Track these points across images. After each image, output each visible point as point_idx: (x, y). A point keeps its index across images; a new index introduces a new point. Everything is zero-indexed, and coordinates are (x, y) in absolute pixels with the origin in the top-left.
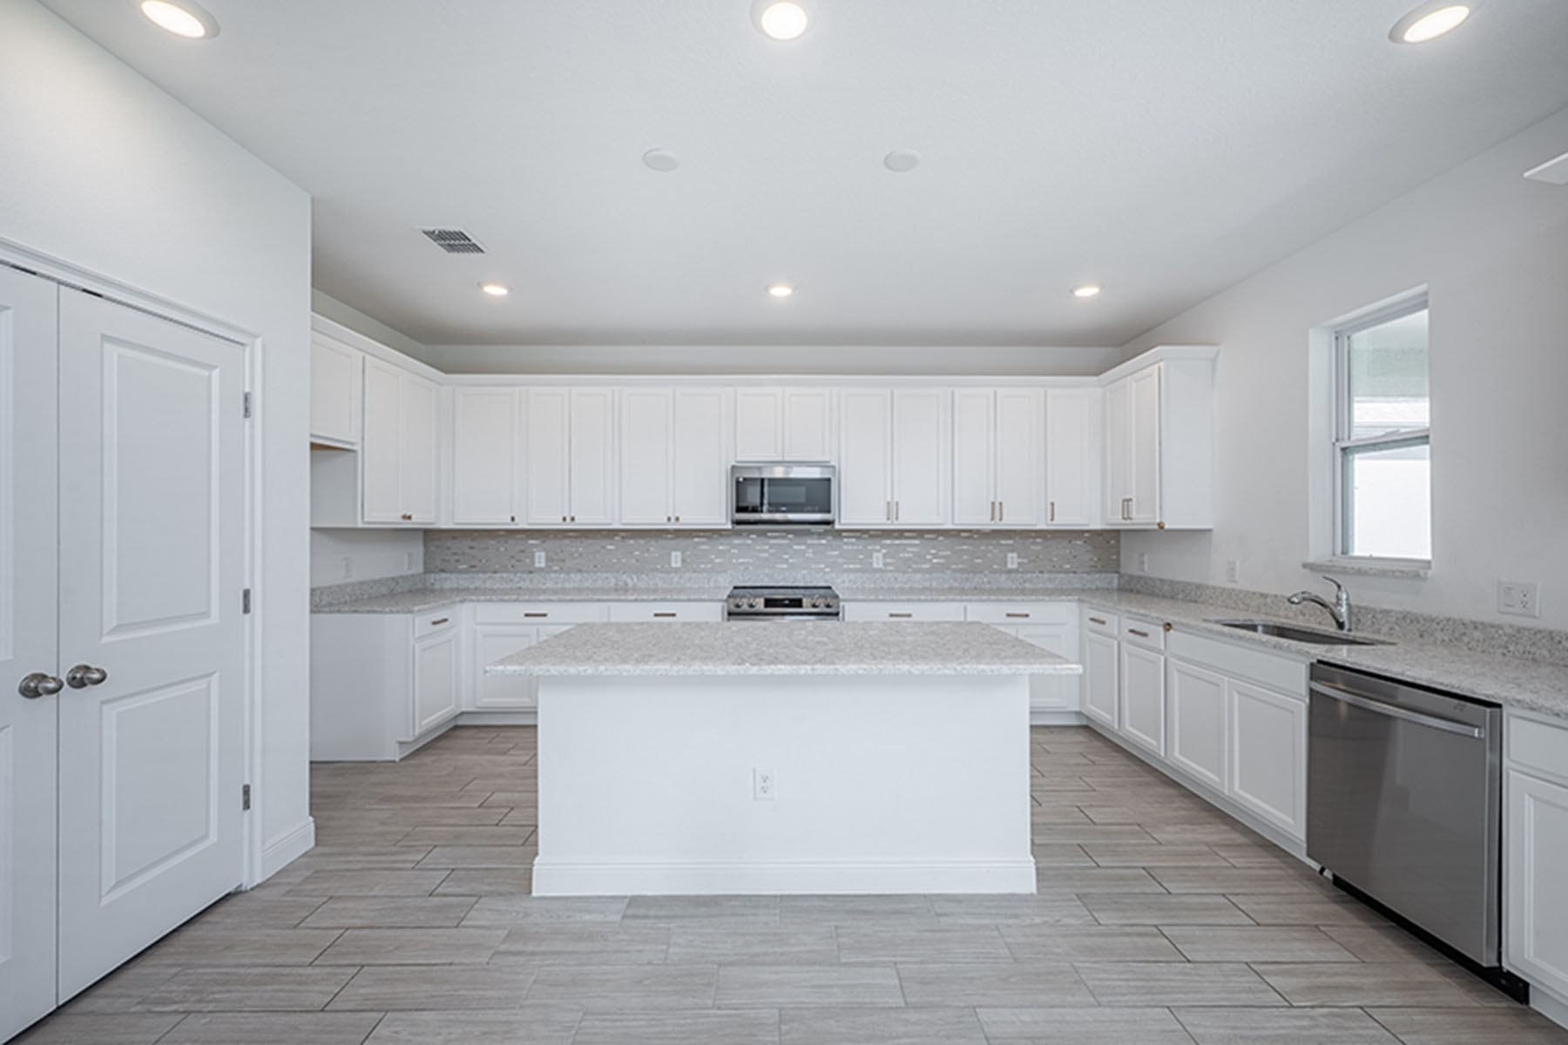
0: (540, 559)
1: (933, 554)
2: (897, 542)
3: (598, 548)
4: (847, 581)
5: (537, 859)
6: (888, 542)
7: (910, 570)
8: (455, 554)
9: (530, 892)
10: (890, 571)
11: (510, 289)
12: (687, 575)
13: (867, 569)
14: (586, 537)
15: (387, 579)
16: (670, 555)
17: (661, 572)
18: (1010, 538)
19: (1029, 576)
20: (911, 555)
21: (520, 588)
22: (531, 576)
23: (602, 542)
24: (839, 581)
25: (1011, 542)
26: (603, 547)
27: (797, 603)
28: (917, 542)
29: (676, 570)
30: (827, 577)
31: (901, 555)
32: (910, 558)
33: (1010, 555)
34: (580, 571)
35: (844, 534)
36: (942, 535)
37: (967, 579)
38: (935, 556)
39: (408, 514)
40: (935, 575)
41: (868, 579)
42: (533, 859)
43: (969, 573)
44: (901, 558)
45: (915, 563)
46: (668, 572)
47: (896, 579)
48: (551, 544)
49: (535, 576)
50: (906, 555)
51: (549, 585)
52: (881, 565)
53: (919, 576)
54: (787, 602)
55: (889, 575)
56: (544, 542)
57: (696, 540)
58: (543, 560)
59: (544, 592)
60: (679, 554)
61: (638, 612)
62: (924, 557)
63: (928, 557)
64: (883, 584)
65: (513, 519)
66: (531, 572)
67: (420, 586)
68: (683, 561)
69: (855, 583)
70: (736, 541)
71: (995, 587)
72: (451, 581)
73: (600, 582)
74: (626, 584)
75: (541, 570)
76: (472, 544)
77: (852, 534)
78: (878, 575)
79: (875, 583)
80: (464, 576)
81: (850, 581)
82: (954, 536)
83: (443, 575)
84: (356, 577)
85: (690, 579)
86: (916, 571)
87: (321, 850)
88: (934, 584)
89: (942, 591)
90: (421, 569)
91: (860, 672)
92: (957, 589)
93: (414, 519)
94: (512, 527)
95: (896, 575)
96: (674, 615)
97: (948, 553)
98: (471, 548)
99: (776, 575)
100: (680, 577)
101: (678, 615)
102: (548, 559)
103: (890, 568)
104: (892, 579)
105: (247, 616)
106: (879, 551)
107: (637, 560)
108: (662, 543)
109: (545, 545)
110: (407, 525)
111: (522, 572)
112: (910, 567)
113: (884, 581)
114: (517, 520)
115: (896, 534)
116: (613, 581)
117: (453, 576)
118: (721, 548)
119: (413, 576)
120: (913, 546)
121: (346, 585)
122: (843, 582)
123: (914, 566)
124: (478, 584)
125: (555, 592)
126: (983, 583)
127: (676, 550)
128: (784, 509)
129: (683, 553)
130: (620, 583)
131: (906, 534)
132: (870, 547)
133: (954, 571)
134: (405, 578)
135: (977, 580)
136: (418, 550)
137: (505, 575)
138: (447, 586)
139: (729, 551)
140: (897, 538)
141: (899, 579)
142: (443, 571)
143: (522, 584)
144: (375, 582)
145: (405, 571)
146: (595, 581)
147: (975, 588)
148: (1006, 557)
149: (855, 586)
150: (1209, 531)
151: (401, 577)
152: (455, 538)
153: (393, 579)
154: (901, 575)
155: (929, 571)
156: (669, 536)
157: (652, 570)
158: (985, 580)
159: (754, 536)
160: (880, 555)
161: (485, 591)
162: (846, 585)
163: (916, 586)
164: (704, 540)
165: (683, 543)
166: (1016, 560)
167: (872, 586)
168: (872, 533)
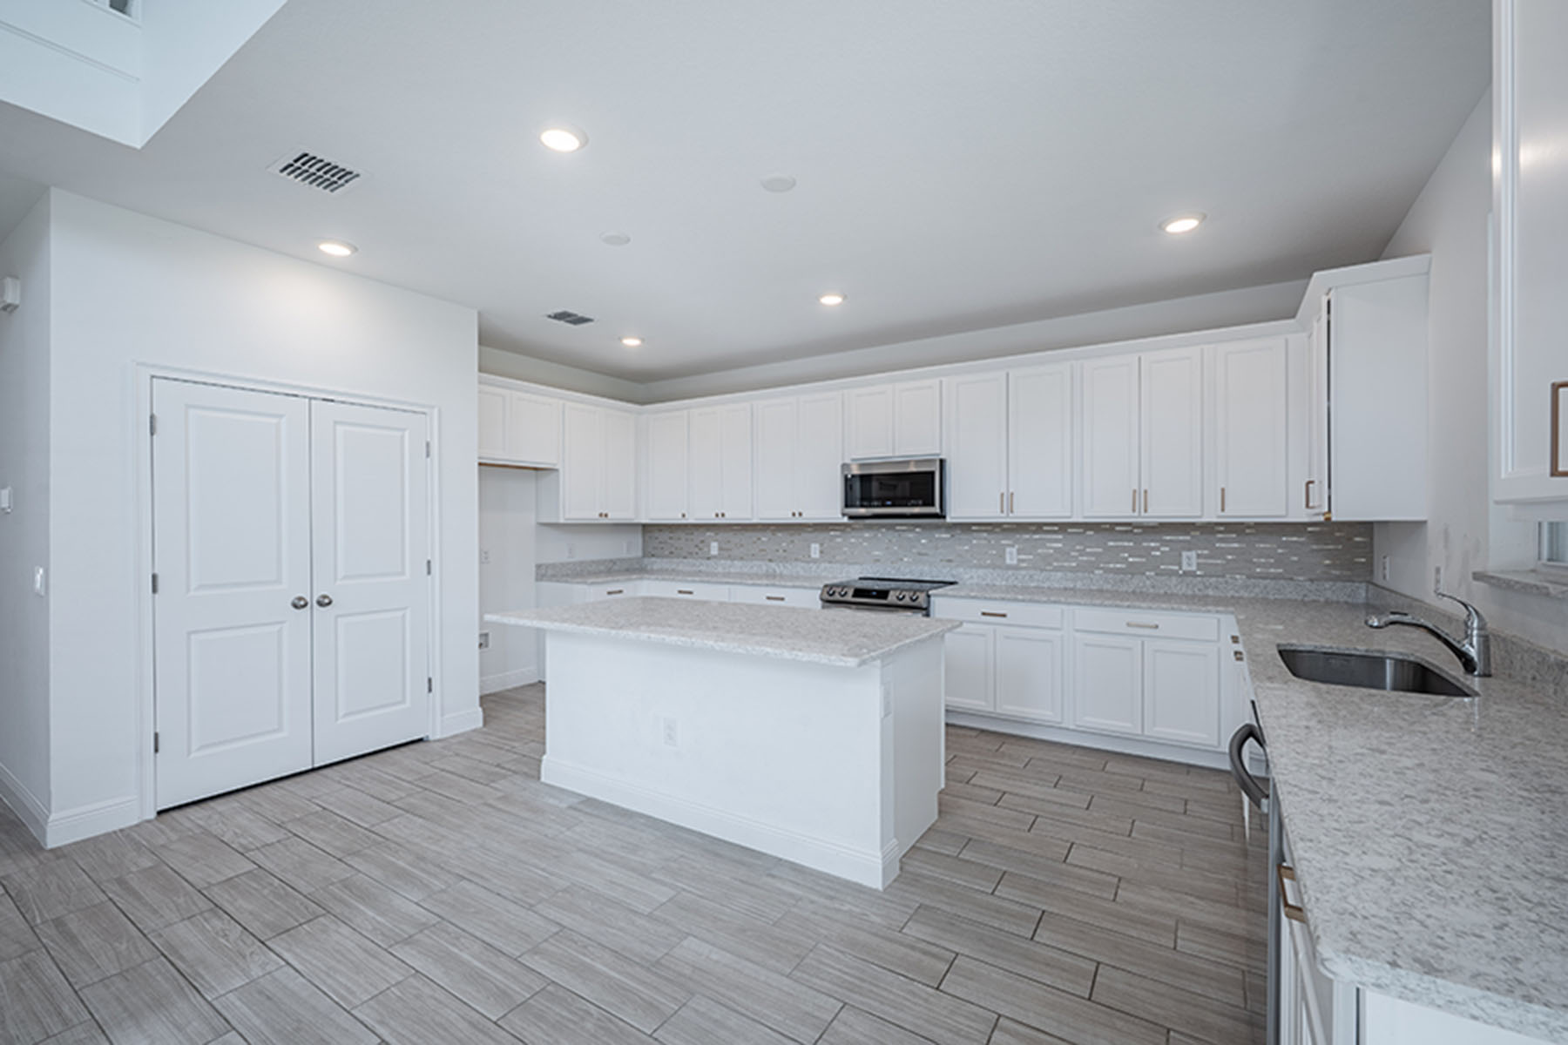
0: (714, 549)
1: (1078, 551)
2: (1037, 536)
3: (755, 539)
4: (975, 576)
5: (545, 757)
6: (1027, 536)
7: (1048, 568)
8: (661, 543)
9: (539, 778)
10: (1025, 568)
11: (643, 340)
12: (823, 565)
13: (999, 565)
14: (746, 530)
15: (605, 561)
16: (809, 547)
17: (803, 562)
18: (1187, 533)
19: (1213, 580)
20: (1051, 551)
21: (700, 571)
22: (708, 562)
23: (759, 535)
24: (967, 576)
25: (1188, 538)
26: (759, 539)
27: (883, 594)
28: (1060, 537)
29: (815, 561)
30: (954, 572)
31: (1040, 551)
32: (1051, 555)
33: (1185, 554)
34: (742, 559)
35: (974, 528)
36: (1091, 530)
37: (1121, 581)
38: (1082, 553)
39: (604, 513)
40: (1080, 574)
41: (998, 575)
42: (541, 756)
43: (1125, 574)
44: (1039, 554)
45: (1057, 560)
46: (808, 562)
47: (1031, 576)
48: (723, 536)
49: (711, 562)
50: (1045, 551)
51: (720, 570)
52: (1015, 562)
53: (1059, 574)
54: (874, 593)
55: (1023, 572)
56: (717, 534)
57: (832, 533)
58: (716, 549)
59: (716, 575)
60: (817, 546)
61: (755, 595)
62: (1068, 554)
63: (1073, 554)
64: (1016, 583)
65: (684, 516)
66: (708, 558)
67: (637, 566)
68: (821, 552)
69: (984, 580)
70: (867, 535)
71: (1162, 592)
72: (658, 564)
73: (755, 568)
74: (775, 571)
75: (715, 557)
76: (671, 535)
77: (983, 528)
78: (1010, 572)
79: (1007, 580)
80: (665, 560)
81: (978, 577)
82: (1106, 530)
83: (653, 559)
84: (578, 558)
85: (825, 569)
86: (1056, 569)
87: (485, 729)
88: (1079, 585)
89: (1089, 593)
90: (640, 554)
91: (679, 643)
92: (1107, 591)
93: (610, 516)
94: (684, 521)
95: (1032, 572)
96: (782, 599)
97: (1100, 550)
98: (671, 538)
99: (902, 568)
100: (818, 567)
101: (787, 599)
102: (720, 549)
103: (1024, 565)
104: (1027, 578)
105: (429, 577)
106: (1013, 546)
107: (785, 551)
108: (805, 535)
109: (718, 537)
110: (604, 521)
111: (702, 558)
112: (1050, 564)
113: (1017, 578)
114: (687, 516)
115: (1034, 528)
116: (764, 568)
117: (659, 560)
118: (853, 540)
119: (630, 559)
120: (1056, 543)
121: (569, 563)
122: (972, 577)
123: (1055, 564)
124: (674, 566)
125: (725, 575)
126: (1145, 586)
127: (815, 542)
128: (889, 503)
129: (822, 545)
130: (771, 571)
131: (1045, 528)
132: (1003, 542)
133: (1107, 571)
134: (622, 560)
135: (1136, 583)
136: (638, 539)
137: (691, 560)
138: (655, 567)
139: (861, 543)
140: (1035, 532)
141: (1036, 577)
142: (653, 556)
143: (702, 568)
144: (593, 562)
145: (624, 555)
146: (752, 567)
147: (1134, 592)
148: (1180, 555)
149: (984, 583)
150: (1425, 522)
151: (619, 560)
152: (661, 530)
153: (611, 561)
154: (1039, 572)
155: (1072, 570)
156: (810, 529)
157: (796, 560)
158: (1148, 582)
159: (884, 530)
160: (1014, 550)
161: (678, 573)
162: (975, 581)
163: (1056, 585)
164: (838, 533)
165: (821, 536)
166: (1194, 561)
167: (1004, 583)
168: (1005, 526)
